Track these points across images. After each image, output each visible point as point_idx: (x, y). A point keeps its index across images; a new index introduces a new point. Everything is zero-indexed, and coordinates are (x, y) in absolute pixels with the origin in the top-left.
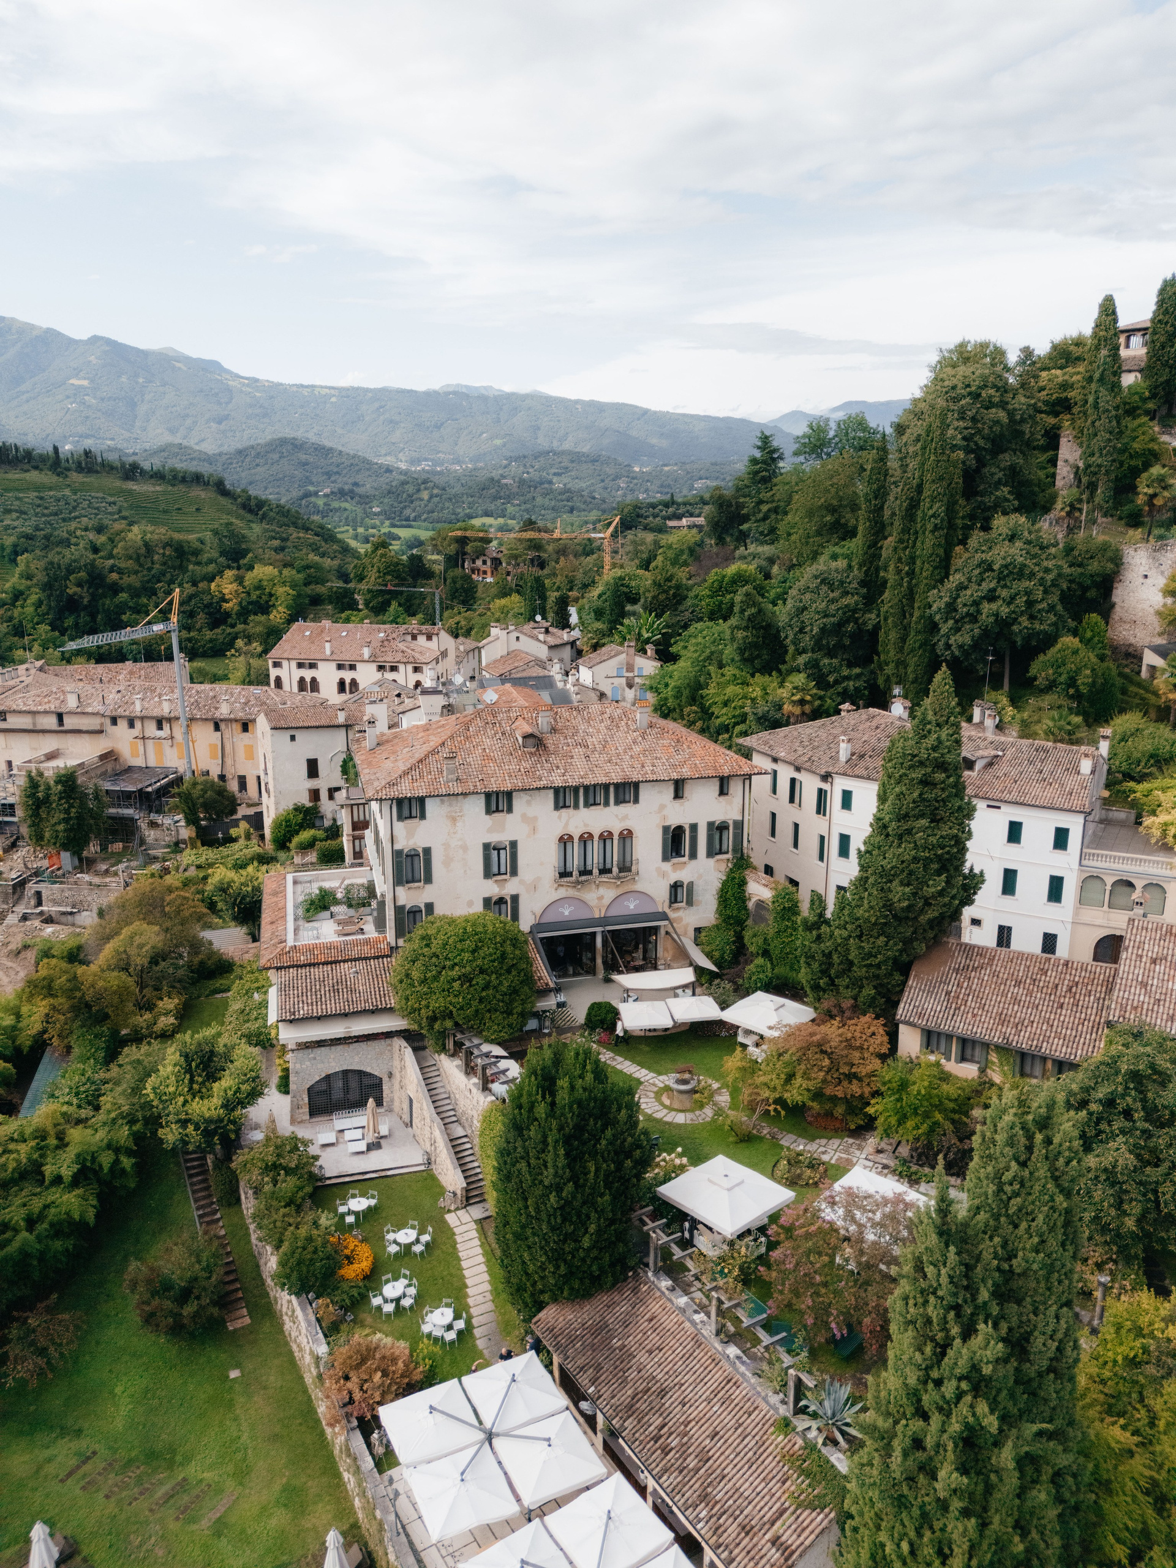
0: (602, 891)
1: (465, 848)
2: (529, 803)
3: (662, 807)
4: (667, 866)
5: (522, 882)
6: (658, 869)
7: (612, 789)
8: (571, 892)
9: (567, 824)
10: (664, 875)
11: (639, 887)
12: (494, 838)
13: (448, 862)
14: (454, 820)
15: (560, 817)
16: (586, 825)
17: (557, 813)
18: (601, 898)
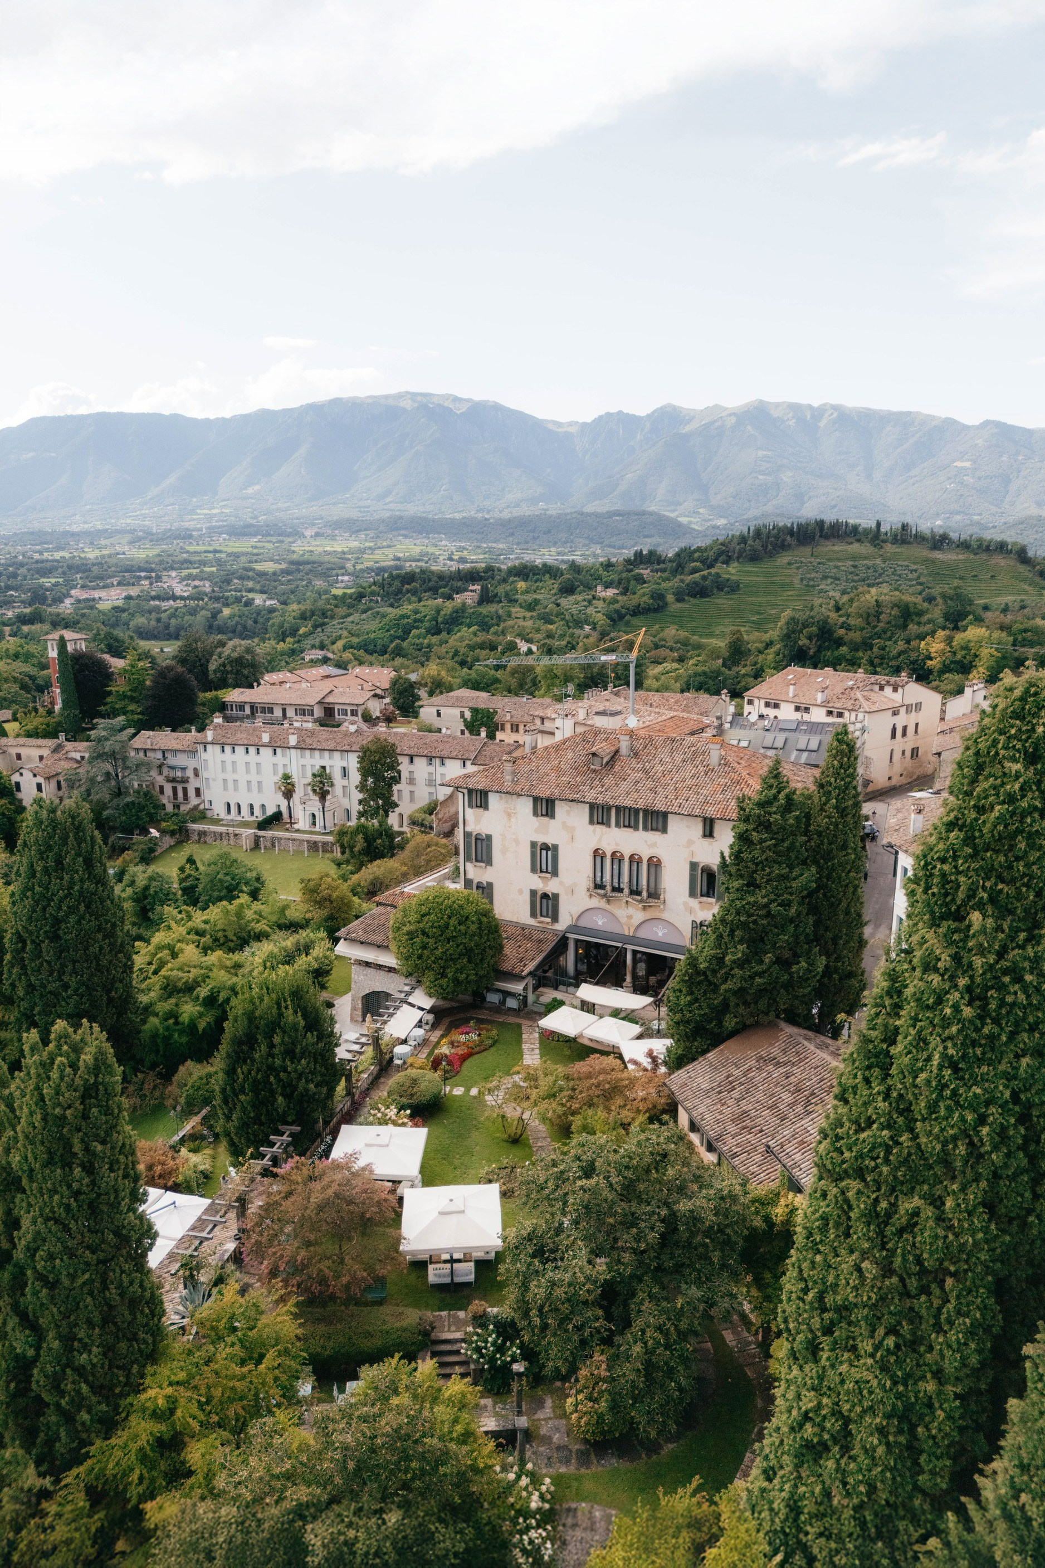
0: (631, 910)
1: (517, 842)
2: (568, 813)
3: (690, 843)
4: (694, 903)
5: (561, 883)
6: (685, 904)
7: (641, 814)
8: (602, 903)
9: (600, 840)
10: (691, 911)
11: (665, 916)
12: (541, 839)
13: (504, 851)
14: (509, 815)
15: (594, 831)
16: (617, 844)
17: (591, 828)
18: (630, 917)
